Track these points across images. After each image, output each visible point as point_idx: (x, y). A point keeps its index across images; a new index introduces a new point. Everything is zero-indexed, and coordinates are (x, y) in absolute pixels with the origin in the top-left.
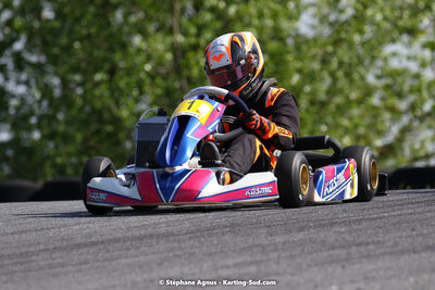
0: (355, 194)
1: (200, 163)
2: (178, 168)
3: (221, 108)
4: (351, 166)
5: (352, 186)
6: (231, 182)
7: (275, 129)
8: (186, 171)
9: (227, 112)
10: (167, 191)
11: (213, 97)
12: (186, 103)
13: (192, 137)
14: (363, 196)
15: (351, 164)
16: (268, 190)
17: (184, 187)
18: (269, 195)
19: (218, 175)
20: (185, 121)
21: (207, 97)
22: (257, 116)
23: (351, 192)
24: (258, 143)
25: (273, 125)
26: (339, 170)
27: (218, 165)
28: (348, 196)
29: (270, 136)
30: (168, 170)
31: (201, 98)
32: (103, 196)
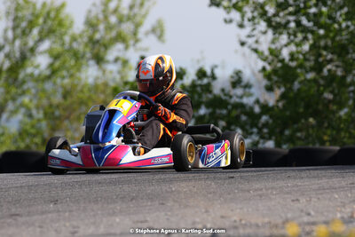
0: (229, 163)
1: (122, 141)
2: (107, 144)
3: (137, 104)
4: (226, 145)
5: (226, 158)
6: (145, 153)
7: (173, 117)
8: (113, 146)
9: (142, 107)
10: (99, 159)
11: (133, 98)
12: (115, 101)
13: (117, 124)
14: (234, 165)
15: (226, 144)
16: (166, 159)
17: (111, 156)
18: (167, 163)
19: (134, 149)
20: (113, 113)
21: (129, 97)
22: (161, 107)
23: (225, 162)
24: (162, 126)
25: (172, 114)
26: (217, 148)
27: (134, 143)
28: (223, 165)
29: (171, 121)
30: (101, 145)
31: (125, 98)
32: (58, 162)
